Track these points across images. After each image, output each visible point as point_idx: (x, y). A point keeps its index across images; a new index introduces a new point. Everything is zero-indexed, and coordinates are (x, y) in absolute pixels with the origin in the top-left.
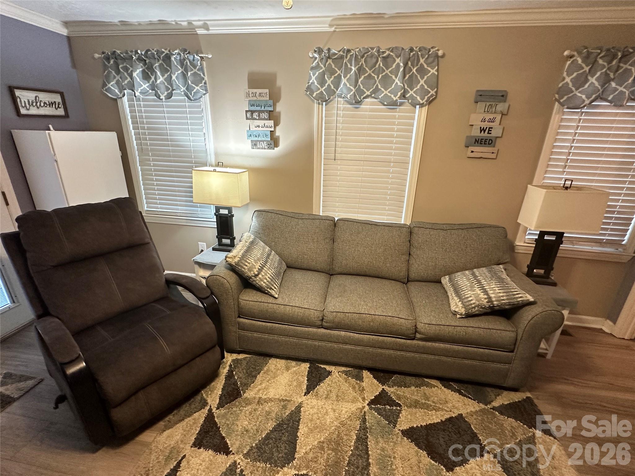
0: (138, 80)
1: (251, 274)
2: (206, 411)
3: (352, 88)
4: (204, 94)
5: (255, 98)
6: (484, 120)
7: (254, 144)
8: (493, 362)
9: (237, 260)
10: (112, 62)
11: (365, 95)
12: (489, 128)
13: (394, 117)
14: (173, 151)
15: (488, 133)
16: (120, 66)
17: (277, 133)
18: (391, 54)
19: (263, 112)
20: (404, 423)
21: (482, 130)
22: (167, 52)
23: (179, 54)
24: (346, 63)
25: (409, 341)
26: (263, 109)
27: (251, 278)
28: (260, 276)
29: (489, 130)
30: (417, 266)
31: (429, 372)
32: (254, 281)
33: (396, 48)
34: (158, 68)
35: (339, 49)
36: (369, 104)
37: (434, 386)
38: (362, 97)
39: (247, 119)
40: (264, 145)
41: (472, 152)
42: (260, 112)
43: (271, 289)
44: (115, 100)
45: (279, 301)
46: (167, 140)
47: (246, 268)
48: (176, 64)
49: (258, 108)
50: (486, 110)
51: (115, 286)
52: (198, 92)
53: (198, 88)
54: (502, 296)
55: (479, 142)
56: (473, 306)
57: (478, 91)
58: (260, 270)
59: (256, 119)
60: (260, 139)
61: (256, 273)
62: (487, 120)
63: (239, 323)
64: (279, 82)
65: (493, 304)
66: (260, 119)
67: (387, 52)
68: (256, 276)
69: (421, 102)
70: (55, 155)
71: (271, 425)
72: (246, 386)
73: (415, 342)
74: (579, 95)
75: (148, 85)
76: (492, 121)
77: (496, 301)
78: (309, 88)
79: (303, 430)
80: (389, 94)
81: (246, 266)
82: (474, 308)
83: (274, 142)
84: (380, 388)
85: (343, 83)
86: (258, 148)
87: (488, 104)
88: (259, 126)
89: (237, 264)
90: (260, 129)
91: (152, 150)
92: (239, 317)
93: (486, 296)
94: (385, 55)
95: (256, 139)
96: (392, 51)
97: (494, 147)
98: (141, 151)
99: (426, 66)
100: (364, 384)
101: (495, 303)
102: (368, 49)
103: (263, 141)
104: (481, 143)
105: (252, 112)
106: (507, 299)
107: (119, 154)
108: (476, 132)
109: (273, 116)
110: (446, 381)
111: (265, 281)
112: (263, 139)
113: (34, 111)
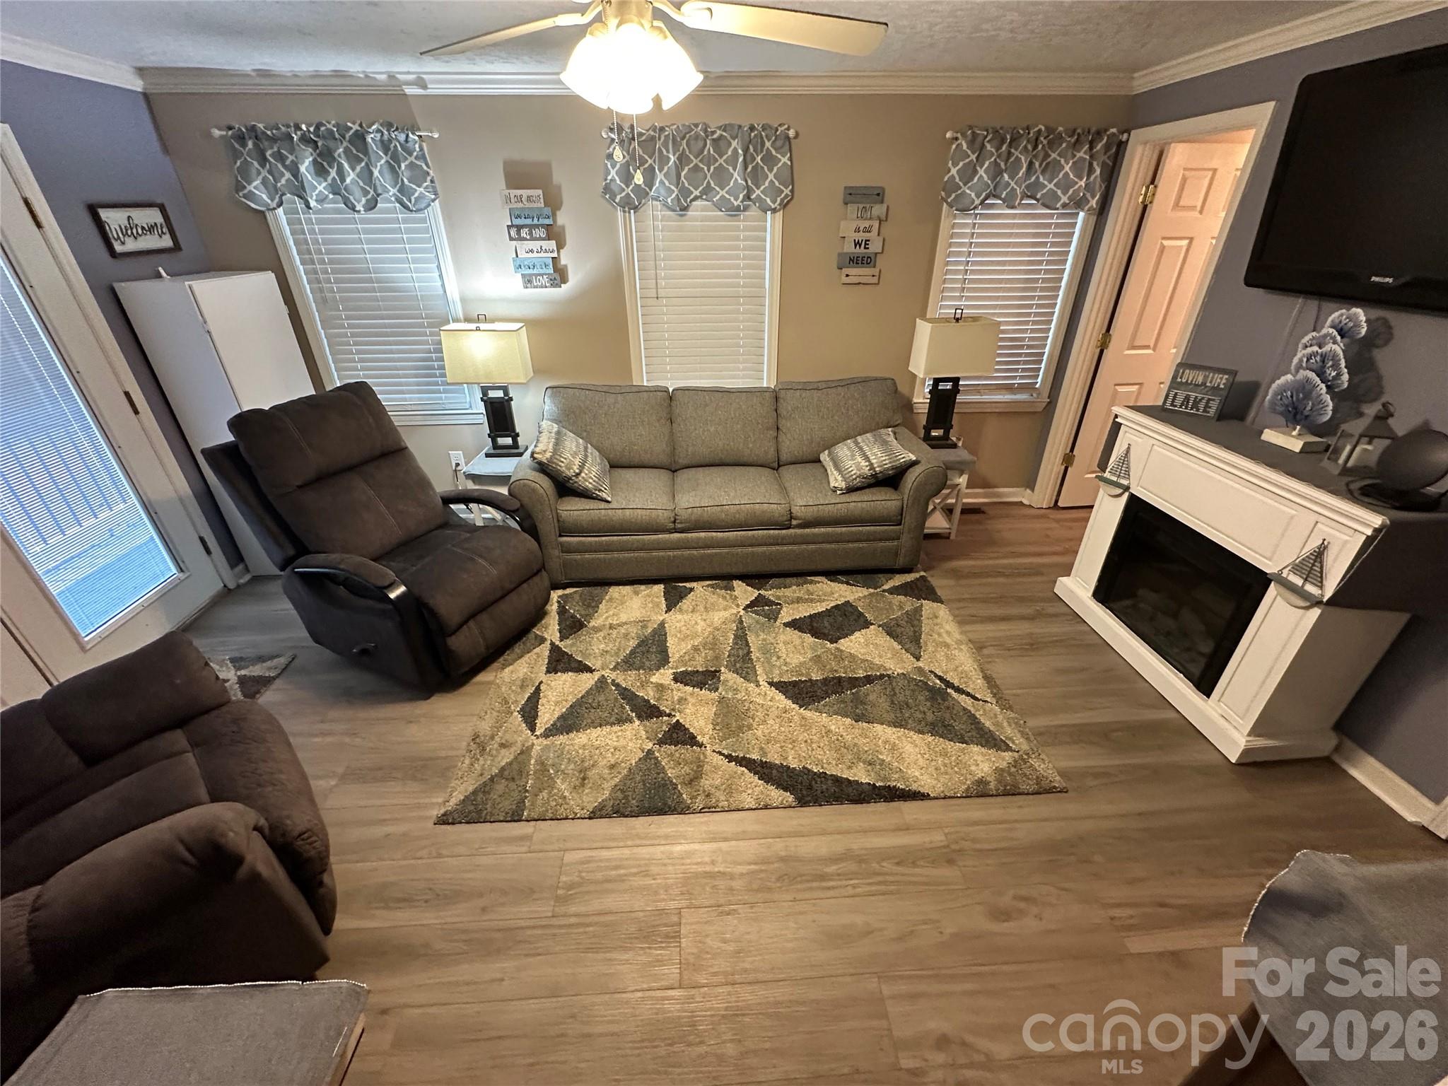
0: (310, 178)
1: (570, 473)
2: (547, 644)
3: (673, 187)
4: (433, 200)
5: (520, 205)
6: (857, 230)
7: (528, 281)
8: (880, 540)
9: (548, 455)
10: (250, 144)
11: (692, 197)
12: (866, 241)
13: (737, 229)
14: (384, 299)
15: (865, 248)
16: (268, 153)
17: (563, 261)
18: (724, 134)
19: (537, 226)
20: (787, 614)
21: (857, 244)
22: (356, 127)
23: (378, 131)
24: (659, 148)
25: (784, 531)
26: (536, 221)
27: (570, 479)
28: (583, 475)
29: (866, 244)
30: (788, 443)
31: (812, 567)
32: (576, 482)
33: (730, 125)
34: (343, 156)
35: (648, 128)
36: (699, 208)
37: (819, 582)
38: (689, 200)
39: (511, 239)
40: (544, 281)
41: (847, 276)
42: (531, 227)
43: (600, 490)
44: (262, 213)
45: (614, 505)
46: (370, 281)
47: (563, 465)
48: (375, 149)
49: (529, 221)
50: (859, 215)
52: (421, 197)
53: (422, 189)
54: (885, 460)
55: (855, 261)
56: (854, 477)
57: (845, 188)
58: (582, 467)
59: (525, 239)
60: (535, 271)
61: (577, 471)
62: (861, 229)
63: (562, 544)
64: (558, 177)
65: (875, 471)
66: (533, 239)
67: (719, 132)
68: (578, 475)
69: (773, 207)
70: (205, 322)
71: (633, 643)
72: (589, 617)
73: (791, 531)
74: (968, 191)
75: (324, 184)
76: (868, 230)
77: (878, 467)
78: (607, 189)
79: (671, 642)
80: (727, 196)
81: (562, 462)
82: (856, 479)
83: (560, 276)
84: (756, 593)
85: (658, 180)
86: (536, 287)
87: (861, 206)
88: (532, 251)
89: (550, 460)
90: (535, 255)
91: (343, 300)
92: (560, 536)
93: (867, 464)
94: (715, 136)
95: (530, 271)
96: (725, 130)
97: (874, 267)
98: (323, 302)
99: (774, 152)
100: (736, 593)
101: (877, 469)
102: (690, 126)
103: (542, 275)
104: (857, 263)
105: (519, 228)
106: (890, 463)
107: (284, 310)
108: (849, 248)
109: (554, 234)
110: (831, 574)
111: (591, 481)
112: (542, 271)
113: (131, 245)
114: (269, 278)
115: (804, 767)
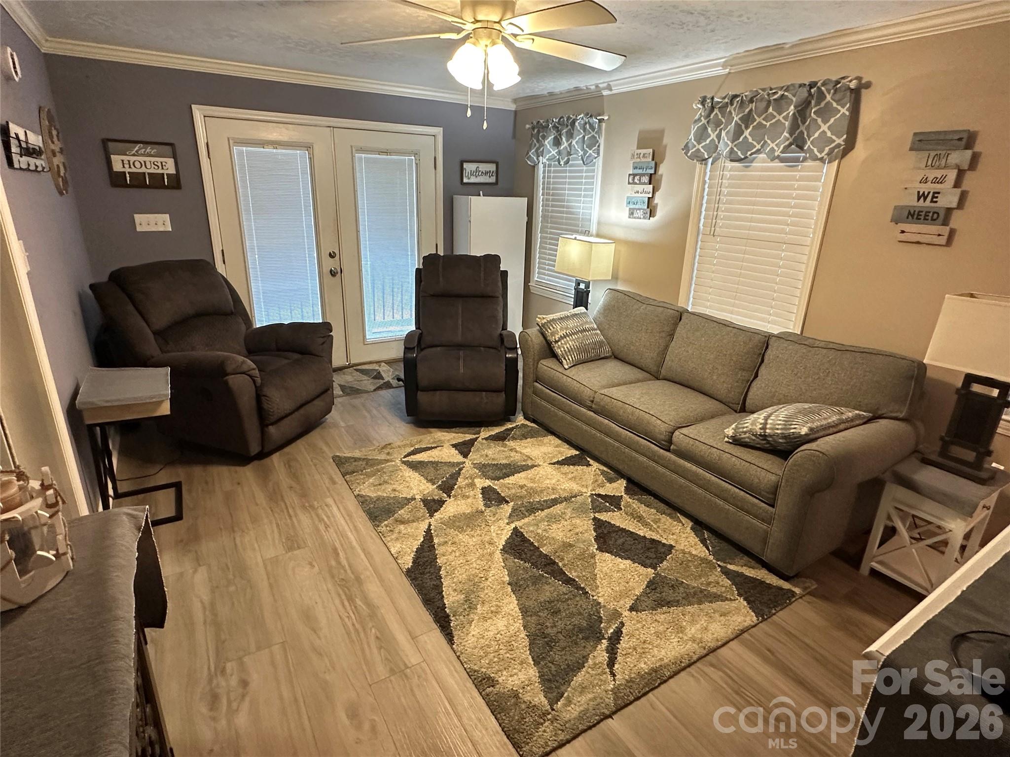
0: (548, 147)
1: (552, 339)
2: (474, 436)
3: (729, 142)
4: (596, 158)
5: (638, 160)
6: (925, 181)
7: (631, 214)
8: (748, 512)
9: (544, 321)
10: (536, 131)
11: (754, 150)
12: (934, 193)
13: (793, 178)
14: (567, 218)
15: (932, 201)
16: (541, 134)
17: (657, 200)
18: (786, 93)
19: (644, 175)
21: (922, 196)
22: (574, 117)
23: (582, 119)
24: (730, 111)
26: (644, 172)
27: (552, 343)
28: (559, 343)
29: (933, 197)
32: (554, 347)
33: (793, 85)
34: (564, 134)
35: (724, 96)
36: (761, 161)
37: (681, 522)
38: (749, 153)
39: (629, 183)
40: (640, 213)
41: (903, 232)
42: (641, 175)
43: (565, 358)
44: (534, 167)
45: (567, 372)
46: (563, 207)
47: (550, 331)
48: (579, 128)
49: (640, 171)
50: (930, 163)
51: (460, 322)
52: (590, 155)
53: (591, 151)
54: (779, 425)
55: (914, 216)
56: (745, 430)
57: (915, 134)
58: (561, 338)
59: (636, 184)
60: (637, 207)
61: (557, 339)
62: (930, 179)
63: (534, 387)
64: (666, 140)
65: (765, 432)
66: (641, 183)
67: (780, 93)
68: (556, 342)
69: (819, 156)
70: (470, 216)
71: (504, 462)
72: (514, 439)
73: (668, 454)
75: (556, 151)
76: (937, 181)
77: (770, 429)
78: (686, 148)
79: (522, 475)
82: (745, 433)
83: (651, 211)
84: (623, 494)
85: (722, 137)
86: (635, 218)
87: (933, 154)
88: (638, 192)
89: (543, 325)
90: (639, 195)
91: (552, 217)
92: (537, 381)
94: (776, 97)
95: (634, 206)
96: (786, 90)
97: (943, 224)
98: (544, 217)
99: (835, 105)
100: (608, 485)
101: (768, 431)
102: (757, 91)
103: (639, 209)
104: (918, 219)
105: (634, 175)
106: (781, 429)
107: (526, 218)
108: (911, 201)
109: (653, 179)
110: (699, 525)
111: (562, 349)
112: (640, 207)
113: (473, 180)
114: (525, 200)
115: (440, 567)
